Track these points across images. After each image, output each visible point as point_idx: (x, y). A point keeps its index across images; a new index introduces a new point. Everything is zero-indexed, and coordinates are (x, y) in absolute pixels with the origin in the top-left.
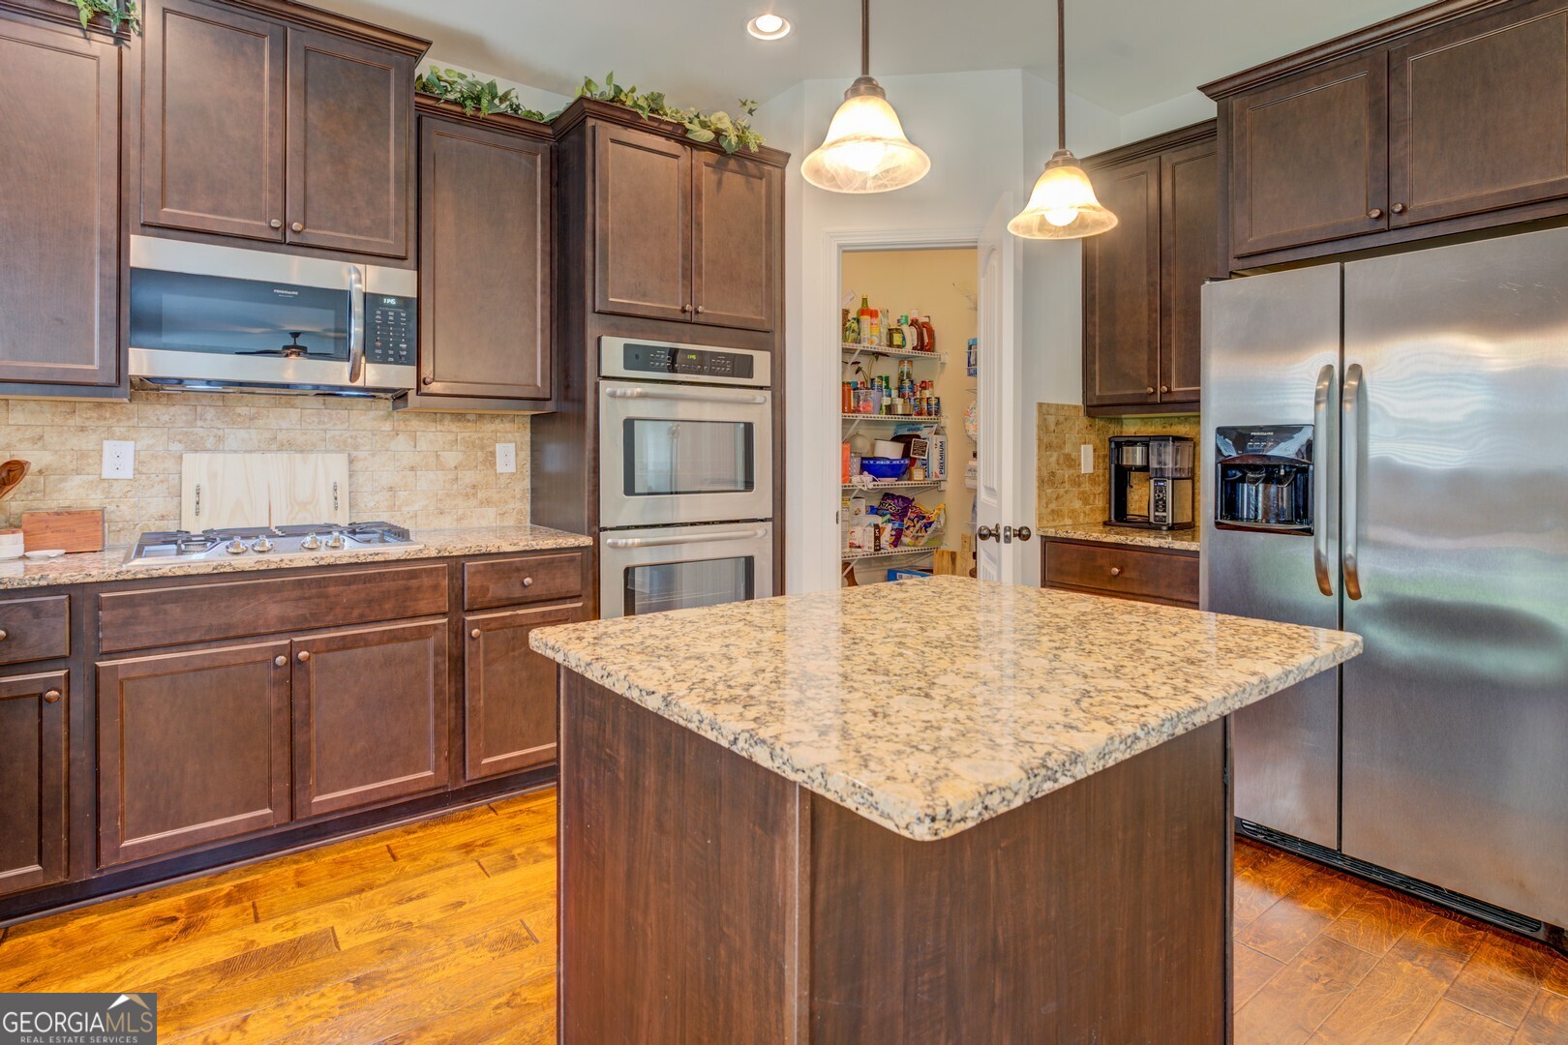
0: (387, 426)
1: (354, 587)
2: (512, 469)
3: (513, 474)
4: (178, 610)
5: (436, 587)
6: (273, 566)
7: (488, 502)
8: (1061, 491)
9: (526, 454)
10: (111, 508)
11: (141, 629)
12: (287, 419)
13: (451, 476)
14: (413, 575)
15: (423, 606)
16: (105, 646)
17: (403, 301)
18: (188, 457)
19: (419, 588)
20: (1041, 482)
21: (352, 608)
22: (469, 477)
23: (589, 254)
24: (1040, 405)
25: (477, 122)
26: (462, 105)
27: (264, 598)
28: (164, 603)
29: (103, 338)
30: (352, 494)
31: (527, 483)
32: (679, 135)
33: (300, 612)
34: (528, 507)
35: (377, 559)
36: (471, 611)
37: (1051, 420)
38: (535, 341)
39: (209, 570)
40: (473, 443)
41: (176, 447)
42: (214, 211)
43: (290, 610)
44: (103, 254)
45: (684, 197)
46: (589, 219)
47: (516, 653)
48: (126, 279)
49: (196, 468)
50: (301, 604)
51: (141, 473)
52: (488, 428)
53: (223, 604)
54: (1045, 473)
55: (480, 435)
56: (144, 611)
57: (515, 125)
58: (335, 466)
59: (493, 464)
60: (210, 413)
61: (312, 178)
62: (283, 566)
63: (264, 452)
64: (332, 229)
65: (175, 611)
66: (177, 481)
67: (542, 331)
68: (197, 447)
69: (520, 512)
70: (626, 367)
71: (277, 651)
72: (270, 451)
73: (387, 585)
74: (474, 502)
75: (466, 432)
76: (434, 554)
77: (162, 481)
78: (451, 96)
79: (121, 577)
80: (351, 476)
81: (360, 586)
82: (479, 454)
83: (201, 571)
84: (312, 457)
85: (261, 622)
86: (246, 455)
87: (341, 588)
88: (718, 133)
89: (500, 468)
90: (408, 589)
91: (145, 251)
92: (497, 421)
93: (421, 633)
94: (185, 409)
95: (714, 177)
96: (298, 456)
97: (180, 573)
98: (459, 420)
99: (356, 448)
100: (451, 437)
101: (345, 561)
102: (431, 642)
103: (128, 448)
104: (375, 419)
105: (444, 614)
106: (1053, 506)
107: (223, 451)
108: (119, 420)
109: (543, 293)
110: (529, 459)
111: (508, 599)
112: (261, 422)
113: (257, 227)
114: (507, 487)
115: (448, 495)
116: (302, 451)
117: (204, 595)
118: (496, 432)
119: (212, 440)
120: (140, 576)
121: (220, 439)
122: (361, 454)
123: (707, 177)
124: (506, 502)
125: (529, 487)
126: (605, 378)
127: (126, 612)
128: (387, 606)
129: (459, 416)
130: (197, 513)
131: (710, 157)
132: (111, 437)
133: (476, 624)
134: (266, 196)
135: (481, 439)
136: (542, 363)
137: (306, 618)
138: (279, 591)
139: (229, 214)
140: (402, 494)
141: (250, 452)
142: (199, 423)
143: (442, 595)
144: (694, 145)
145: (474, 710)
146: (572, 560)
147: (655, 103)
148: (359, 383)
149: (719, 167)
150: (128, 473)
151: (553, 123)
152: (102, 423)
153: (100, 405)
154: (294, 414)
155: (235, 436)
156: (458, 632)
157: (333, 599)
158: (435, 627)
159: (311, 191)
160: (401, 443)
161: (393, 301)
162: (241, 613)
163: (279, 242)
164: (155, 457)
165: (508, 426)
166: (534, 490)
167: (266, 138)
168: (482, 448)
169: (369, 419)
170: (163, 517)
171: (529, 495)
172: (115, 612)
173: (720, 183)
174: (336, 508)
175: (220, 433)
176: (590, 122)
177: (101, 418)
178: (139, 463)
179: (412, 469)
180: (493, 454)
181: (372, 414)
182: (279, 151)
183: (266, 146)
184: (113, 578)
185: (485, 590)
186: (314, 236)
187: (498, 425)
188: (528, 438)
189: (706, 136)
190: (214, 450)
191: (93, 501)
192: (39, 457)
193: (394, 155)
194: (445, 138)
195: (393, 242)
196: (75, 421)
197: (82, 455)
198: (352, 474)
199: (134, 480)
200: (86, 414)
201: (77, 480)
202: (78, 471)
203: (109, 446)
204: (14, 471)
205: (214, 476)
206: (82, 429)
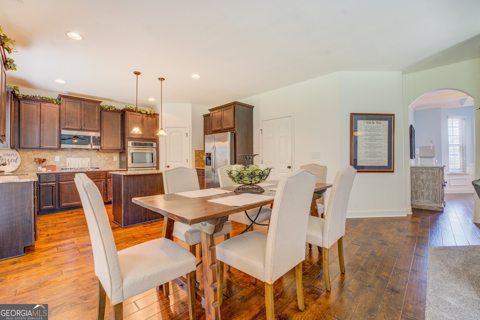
0: (96, 154)
1: (92, 175)
2: (116, 160)
5: (103, 175)
7: (112, 165)
8: (200, 162)
10: (56, 165)
11: (64, 179)
12: (81, 153)
13: (106, 161)
14: (100, 173)
15: (101, 177)
16: (60, 180)
17: (98, 137)
18: (67, 158)
19: (101, 175)
20: (195, 161)
21: (91, 177)
22: (109, 161)
23: (126, 130)
24: (195, 150)
25: (109, 111)
26: (107, 109)
29: (57, 143)
30: (91, 164)
31: (119, 162)
32: (140, 112)
34: (119, 166)
35: (95, 171)
36: (108, 178)
37: (197, 152)
38: (119, 142)
39: (72, 172)
41: (65, 157)
42: (72, 126)
44: (57, 132)
45: (141, 121)
46: (126, 125)
48: (60, 135)
49: (68, 160)
52: (112, 154)
54: (196, 160)
56: (65, 176)
57: (116, 111)
58: (88, 160)
59: (113, 159)
60: (70, 152)
61: (85, 121)
62: (82, 171)
63: (78, 157)
64: (88, 127)
65: (68, 176)
66: (65, 162)
67: (120, 140)
68: (68, 157)
69: (118, 166)
70: (132, 145)
73: (96, 174)
74: (110, 165)
75: (109, 155)
76: (103, 170)
77: (63, 162)
78: (105, 108)
84: (85, 158)
87: (90, 175)
88: (147, 112)
90: (99, 175)
91: (64, 132)
94: (67, 152)
95: (146, 118)
96: (83, 158)
97: (69, 172)
99: (92, 157)
100: (106, 155)
101: (90, 171)
102: (102, 182)
103: (59, 157)
105: (104, 179)
106: (198, 164)
108: (58, 153)
109: (120, 135)
110: (119, 158)
112: (77, 153)
113: (78, 128)
114: (115, 163)
115: (106, 164)
118: (114, 155)
121: (72, 156)
123: (145, 118)
126: (129, 147)
127: (63, 176)
128: (96, 177)
129: (108, 152)
130: (68, 166)
131: (146, 115)
132: (57, 155)
133: (109, 180)
134: (79, 124)
136: (120, 145)
139: (74, 126)
140: (99, 164)
141: (76, 158)
142: (69, 154)
144: (143, 114)
145: (109, 191)
147: (136, 108)
148: (92, 148)
149: (147, 116)
150: (59, 160)
151: (121, 111)
153: (55, 151)
154: (82, 152)
155: (74, 155)
156: (106, 181)
158: (103, 180)
159: (85, 123)
160: (99, 156)
161: (97, 137)
163: (81, 130)
164: (62, 158)
165: (115, 154)
167: (79, 116)
168: (111, 157)
169: (94, 153)
170: (63, 167)
171: (119, 164)
172: (61, 176)
173: (147, 119)
174: (88, 165)
176: (126, 112)
177: (55, 153)
179: (100, 160)
180: (113, 158)
181: (94, 152)
182: (81, 118)
183: (79, 117)
184: (61, 173)
186: (85, 129)
187: (114, 154)
188: (119, 155)
189: (145, 112)
190: (71, 157)
191: (54, 164)
192: (47, 158)
193: (97, 117)
194: (105, 114)
195: (97, 129)
196: (52, 153)
197: (52, 158)
198: (91, 161)
199: (60, 161)
200: (53, 153)
201: (52, 161)
202: (52, 160)
203: (56, 157)
204: (44, 160)
205: (71, 161)
206: (52, 155)
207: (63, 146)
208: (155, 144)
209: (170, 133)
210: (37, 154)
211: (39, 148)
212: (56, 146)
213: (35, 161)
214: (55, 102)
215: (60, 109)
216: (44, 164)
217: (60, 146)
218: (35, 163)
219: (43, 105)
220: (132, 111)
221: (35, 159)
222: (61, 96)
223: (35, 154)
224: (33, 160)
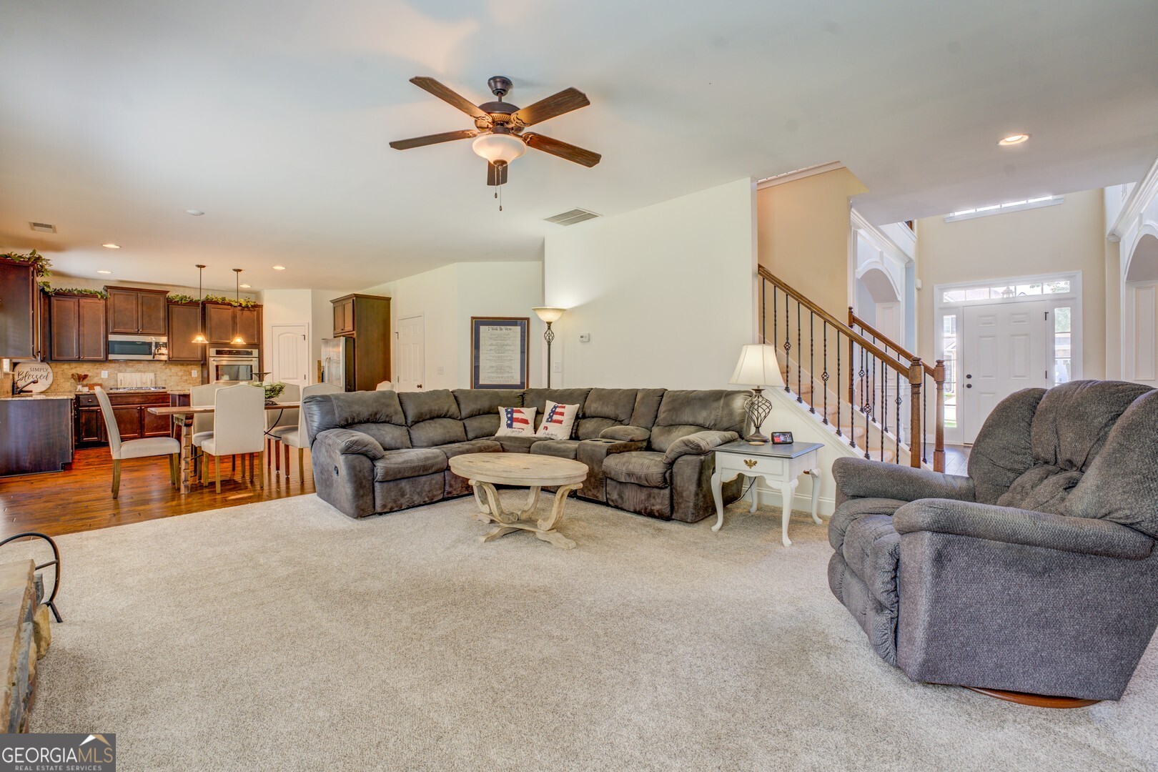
0: (164, 367)
2: (196, 376)
6: (138, 392)
7: (190, 383)
9: (200, 373)
10: (103, 384)
12: (141, 366)
13: (180, 378)
17: (165, 343)
18: (119, 374)
20: (319, 377)
22: (185, 378)
23: (207, 331)
25: (181, 304)
26: (178, 301)
29: (103, 353)
30: (155, 381)
31: (200, 379)
32: (230, 305)
40: (186, 371)
41: (116, 372)
42: (124, 329)
43: (141, 400)
44: (103, 338)
45: (232, 318)
46: (207, 324)
48: (107, 343)
49: (120, 376)
51: (110, 376)
52: (189, 367)
54: (320, 375)
55: (188, 369)
57: (192, 303)
58: (152, 376)
59: (191, 375)
60: (123, 365)
61: (144, 321)
62: (140, 392)
63: (135, 373)
64: (149, 330)
66: (117, 378)
68: (121, 372)
70: (217, 354)
71: (139, 407)
72: (137, 372)
73: (160, 396)
74: (186, 383)
75: (183, 368)
77: (114, 378)
78: (175, 300)
82: (188, 373)
84: (146, 373)
85: (136, 402)
86: (132, 373)
88: (241, 304)
89: (193, 376)
90: (165, 398)
91: (112, 338)
94: (117, 365)
95: (240, 312)
96: (143, 374)
99: (156, 371)
100: (180, 370)
103: (106, 372)
107: (126, 373)
112: (134, 367)
113: (132, 331)
114: (195, 380)
115: (179, 382)
116: (144, 372)
118: (192, 368)
119: (124, 370)
122: (158, 372)
123: (238, 313)
124: (195, 383)
126: (211, 357)
129: (182, 365)
131: (240, 308)
134: (134, 325)
136: (200, 353)
138: (138, 397)
139: (127, 329)
140: (168, 381)
142: (122, 367)
144: (234, 306)
147: (224, 299)
148: (155, 359)
149: (241, 310)
150: (106, 376)
151: (201, 303)
152: (103, 368)
153: (100, 364)
154: (142, 365)
155: (129, 369)
157: (148, 398)
159: (144, 323)
160: (168, 371)
162: (131, 400)
163: (137, 334)
164: (112, 374)
165: (195, 366)
167: (134, 314)
168: (188, 371)
169: (158, 367)
171: (201, 382)
173: (242, 313)
174: (151, 383)
175: (126, 370)
176: (208, 304)
177: (101, 366)
178: (109, 374)
180: (191, 373)
181: (160, 364)
182: (137, 317)
183: (135, 316)
186: (144, 332)
187: (192, 366)
188: (198, 369)
189: (238, 304)
190: (124, 373)
191: (100, 382)
192: (90, 374)
193: (162, 314)
194: (175, 309)
195: (162, 331)
196: (95, 367)
197: (97, 373)
198: (155, 377)
199: (108, 378)
200: (98, 365)
201: (96, 378)
202: (97, 376)
203: (102, 372)
204: (86, 376)
205: (124, 378)
206: (96, 369)
207: (111, 357)
208: (255, 352)
209: (279, 335)
210: (76, 368)
211: (78, 359)
212: (102, 357)
213: (73, 377)
214: (99, 296)
215: (106, 305)
216: (85, 382)
217: (107, 357)
218: (72, 381)
219: (82, 301)
220: (216, 303)
221: (73, 375)
222: (108, 288)
223: (72, 369)
224: (70, 376)
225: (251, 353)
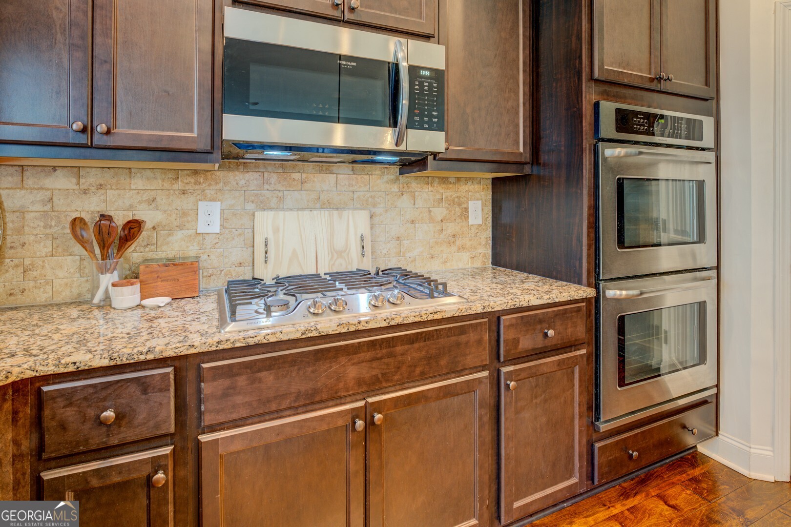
0: (395, 188)
1: (416, 345)
2: (479, 221)
3: (480, 225)
4: (271, 378)
5: (480, 342)
6: (352, 329)
7: (462, 248)
9: (489, 209)
10: (204, 257)
11: (239, 399)
13: (438, 228)
14: (462, 331)
16: (207, 420)
17: (435, 73)
18: (259, 215)
19: (467, 343)
21: (415, 366)
22: (451, 228)
23: (586, 26)
27: (343, 360)
28: (259, 371)
29: (200, 108)
30: (374, 243)
31: (489, 232)
33: (374, 373)
34: (490, 251)
35: (436, 317)
36: (506, 363)
38: (517, 113)
39: (298, 335)
40: (454, 200)
41: (250, 206)
47: (538, 400)
48: (218, 55)
49: (265, 223)
50: (374, 364)
51: (225, 228)
52: (464, 188)
53: (310, 369)
55: (458, 194)
56: (242, 381)
58: (361, 221)
59: (467, 218)
60: (274, 178)
62: (361, 328)
63: (311, 209)
65: (268, 377)
66: (250, 234)
67: (524, 104)
68: (264, 207)
69: (485, 256)
70: (619, 129)
71: (355, 414)
72: (315, 209)
74: (454, 248)
77: (240, 235)
79: (221, 347)
80: (371, 228)
81: (422, 344)
82: (458, 209)
83: (292, 337)
84: (345, 213)
85: (341, 385)
86: (300, 212)
87: (406, 347)
89: (471, 221)
90: (458, 344)
92: (470, 183)
93: (469, 387)
94: (256, 175)
96: (335, 213)
97: (273, 339)
98: (444, 183)
99: (374, 206)
100: (438, 196)
101: (411, 320)
102: (477, 395)
103: (216, 208)
104: (387, 182)
105: (483, 368)
107: (283, 209)
108: (210, 185)
109: (524, 71)
110: (491, 213)
111: (533, 349)
112: (308, 186)
113: (323, 4)
114: (476, 236)
115: (437, 243)
116: (337, 209)
117: (293, 360)
118: (469, 191)
119: (275, 200)
120: (238, 345)
121: (281, 199)
122: (378, 211)
124: (475, 248)
125: (490, 235)
126: (603, 140)
127: (225, 382)
128: (443, 361)
129: (444, 179)
130: (266, 262)
132: (204, 198)
133: (509, 375)
135: (459, 198)
136: (524, 132)
137: (378, 379)
138: (355, 353)
140: (406, 243)
141: (302, 209)
142: (266, 186)
143: (484, 349)
145: (509, 458)
146: (579, 310)
148: (402, 148)
150: (216, 228)
152: (198, 187)
153: (196, 172)
155: (291, 197)
156: (496, 381)
157: (400, 358)
158: (479, 380)
160: (405, 202)
161: (427, 73)
162: (325, 377)
163: (339, 19)
164: (234, 215)
166: (494, 238)
168: (459, 205)
170: (240, 264)
171: (490, 242)
172: (215, 383)
174: (363, 255)
175: (280, 194)
177: (197, 183)
178: (224, 219)
179: (413, 222)
180: (466, 209)
181: (386, 178)
184: (214, 348)
185: (516, 341)
186: (366, 13)
187: (470, 187)
188: (490, 197)
190: (277, 209)
191: (192, 251)
192: (148, 216)
196: (178, 186)
197: (184, 214)
198: (372, 227)
199: (221, 234)
201: (180, 234)
202: (180, 227)
203: (203, 206)
204: (133, 228)
205: (276, 230)
206: (184, 192)
207: (233, 127)
210: (100, 186)
211: (83, 139)
212: (195, 133)
216: (135, 253)
217: (215, 128)
221: (77, 223)
223: (85, 192)
225: (694, 130)
